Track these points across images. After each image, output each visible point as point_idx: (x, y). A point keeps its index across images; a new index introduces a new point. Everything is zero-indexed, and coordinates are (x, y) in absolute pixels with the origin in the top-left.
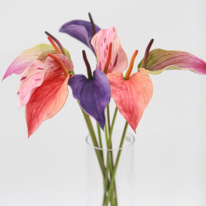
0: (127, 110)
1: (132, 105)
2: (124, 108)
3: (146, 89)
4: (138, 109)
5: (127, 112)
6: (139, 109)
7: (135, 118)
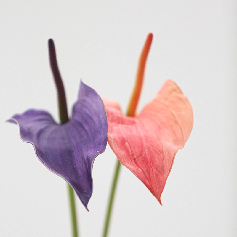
0: (138, 157)
1: (148, 148)
2: (131, 154)
3: (177, 118)
4: (162, 155)
5: (138, 162)
6: (164, 152)
7: (158, 173)
